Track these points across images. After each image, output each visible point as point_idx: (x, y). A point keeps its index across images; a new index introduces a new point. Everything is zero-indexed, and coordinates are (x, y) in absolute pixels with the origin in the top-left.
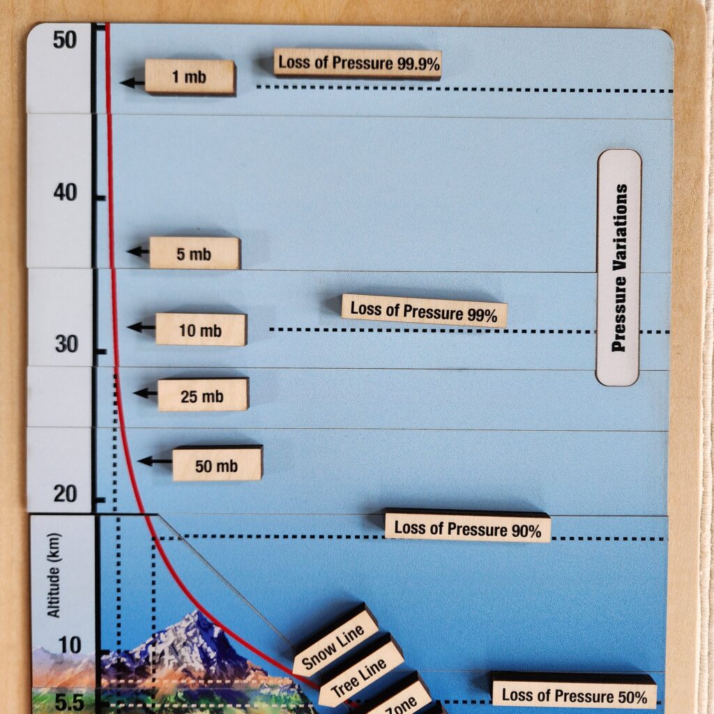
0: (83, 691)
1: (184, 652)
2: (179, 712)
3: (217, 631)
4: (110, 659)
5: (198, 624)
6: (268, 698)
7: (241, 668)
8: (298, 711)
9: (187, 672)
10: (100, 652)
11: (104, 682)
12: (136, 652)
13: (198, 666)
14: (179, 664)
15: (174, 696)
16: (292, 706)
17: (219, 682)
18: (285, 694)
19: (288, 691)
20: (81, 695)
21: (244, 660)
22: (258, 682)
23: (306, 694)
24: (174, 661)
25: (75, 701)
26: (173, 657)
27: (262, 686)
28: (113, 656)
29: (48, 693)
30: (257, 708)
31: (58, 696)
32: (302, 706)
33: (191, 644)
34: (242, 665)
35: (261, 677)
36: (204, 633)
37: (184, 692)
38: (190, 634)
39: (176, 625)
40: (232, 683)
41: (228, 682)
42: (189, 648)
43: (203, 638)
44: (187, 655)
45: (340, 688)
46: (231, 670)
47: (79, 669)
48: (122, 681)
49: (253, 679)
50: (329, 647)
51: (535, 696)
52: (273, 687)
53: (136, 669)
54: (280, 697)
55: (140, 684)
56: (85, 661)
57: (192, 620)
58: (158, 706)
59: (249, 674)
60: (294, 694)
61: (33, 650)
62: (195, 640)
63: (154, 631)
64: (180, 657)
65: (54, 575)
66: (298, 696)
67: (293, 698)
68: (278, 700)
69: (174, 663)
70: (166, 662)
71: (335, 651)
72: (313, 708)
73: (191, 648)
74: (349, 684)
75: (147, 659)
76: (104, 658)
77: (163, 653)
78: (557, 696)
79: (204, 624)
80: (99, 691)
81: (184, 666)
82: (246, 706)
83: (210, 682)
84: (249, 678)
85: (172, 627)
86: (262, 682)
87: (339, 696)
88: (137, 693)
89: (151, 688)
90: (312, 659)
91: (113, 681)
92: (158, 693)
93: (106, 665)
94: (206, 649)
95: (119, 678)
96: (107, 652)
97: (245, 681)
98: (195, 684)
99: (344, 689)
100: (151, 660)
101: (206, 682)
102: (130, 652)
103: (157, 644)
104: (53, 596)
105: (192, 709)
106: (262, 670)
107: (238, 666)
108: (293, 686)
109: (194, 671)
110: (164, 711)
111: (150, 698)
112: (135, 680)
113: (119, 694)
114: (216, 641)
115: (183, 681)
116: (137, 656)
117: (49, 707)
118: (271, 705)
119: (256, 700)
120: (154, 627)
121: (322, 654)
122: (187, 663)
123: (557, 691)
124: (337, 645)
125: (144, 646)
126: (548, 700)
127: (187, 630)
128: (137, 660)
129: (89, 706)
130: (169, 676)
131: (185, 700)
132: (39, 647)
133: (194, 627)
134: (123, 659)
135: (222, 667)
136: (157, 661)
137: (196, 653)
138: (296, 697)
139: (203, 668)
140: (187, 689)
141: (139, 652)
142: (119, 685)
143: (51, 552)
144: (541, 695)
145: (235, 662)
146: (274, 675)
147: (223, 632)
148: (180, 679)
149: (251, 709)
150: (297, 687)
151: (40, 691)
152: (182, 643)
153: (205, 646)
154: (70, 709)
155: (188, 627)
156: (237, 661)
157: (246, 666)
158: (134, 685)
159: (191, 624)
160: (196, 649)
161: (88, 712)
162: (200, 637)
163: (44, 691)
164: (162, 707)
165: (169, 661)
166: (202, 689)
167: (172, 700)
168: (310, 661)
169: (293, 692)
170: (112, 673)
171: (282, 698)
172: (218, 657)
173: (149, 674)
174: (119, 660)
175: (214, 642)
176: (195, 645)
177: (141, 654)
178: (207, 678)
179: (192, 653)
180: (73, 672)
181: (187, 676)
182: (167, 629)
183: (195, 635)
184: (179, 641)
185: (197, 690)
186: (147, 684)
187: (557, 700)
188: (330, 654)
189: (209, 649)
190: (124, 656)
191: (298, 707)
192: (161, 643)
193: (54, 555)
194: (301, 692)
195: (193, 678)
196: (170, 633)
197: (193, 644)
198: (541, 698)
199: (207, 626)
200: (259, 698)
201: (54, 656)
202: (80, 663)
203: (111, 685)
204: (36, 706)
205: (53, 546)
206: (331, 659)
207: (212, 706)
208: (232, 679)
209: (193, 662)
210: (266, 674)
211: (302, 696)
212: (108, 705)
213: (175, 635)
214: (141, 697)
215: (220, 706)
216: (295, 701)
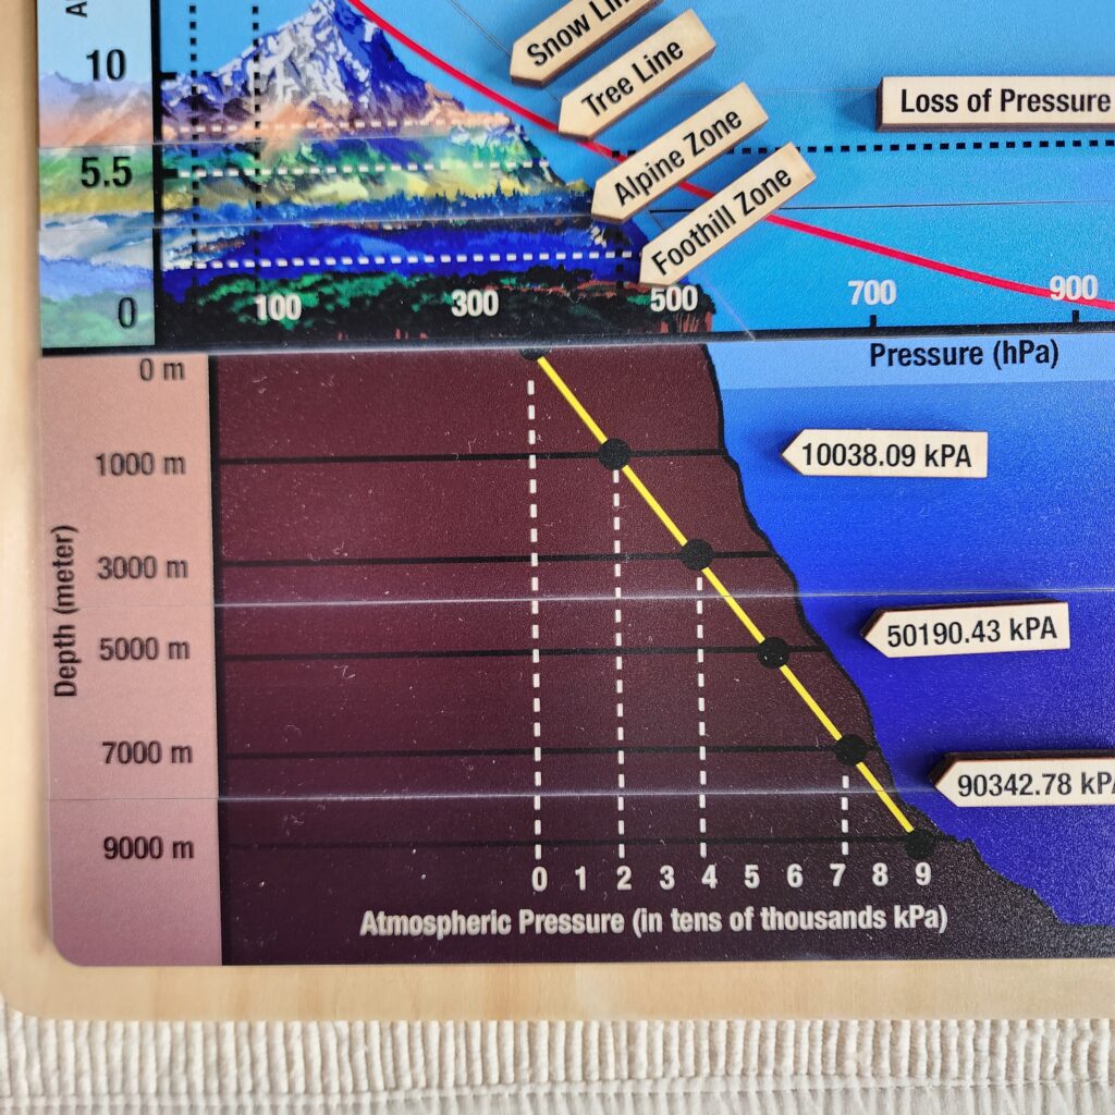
0: (131, 150)
1: (312, 70)
2: (303, 183)
3: (370, 29)
4: (178, 88)
5: (336, 16)
6: (466, 152)
7: (415, 96)
8: (521, 174)
9: (318, 108)
10: (159, 76)
11: (168, 131)
12: (225, 73)
13: (338, 96)
14: (302, 94)
15: (295, 154)
16: (510, 165)
17: (376, 124)
18: (497, 142)
19: (502, 137)
20: (127, 158)
21: (418, 81)
22: (448, 121)
23: (536, 142)
24: (293, 88)
25: (116, 169)
26: (291, 81)
27: (455, 130)
28: (184, 82)
29: (69, 156)
30: (446, 171)
31: (85, 160)
32: (528, 164)
33: (323, 55)
34: (416, 92)
35: (453, 113)
36: (346, 34)
37: (314, 146)
38: (322, 36)
39: (296, 21)
40: (399, 125)
41: (392, 123)
42: (320, 63)
43: (345, 44)
44: (318, 83)
45: (599, 99)
46: (397, 102)
47: (123, 108)
48: (200, 129)
49: (438, 116)
50: (577, 22)
51: (962, 102)
52: (475, 131)
53: (225, 105)
54: (488, 148)
55: (233, 133)
56: (133, 93)
57: (324, 11)
58: (266, 172)
59: (429, 107)
60: (514, 144)
61: (41, 78)
62: (331, 48)
63: (255, 34)
64: (304, 80)
66: (521, 146)
67: (511, 150)
68: (484, 154)
69: (293, 92)
70: (279, 91)
71: (587, 28)
72: (549, 169)
73: (324, 63)
74: (615, 90)
75: (244, 87)
76: (167, 86)
77: (273, 74)
78: (1004, 101)
79: (347, 18)
80: (157, 153)
81: (312, 97)
82: (427, 167)
83: (360, 124)
84: (430, 116)
85: (288, 24)
86: (454, 122)
87: (597, 112)
88: (227, 150)
89: (255, 141)
90: (545, 45)
91: (186, 129)
92: (266, 149)
93: (172, 99)
94: (351, 65)
95: (194, 122)
96: (172, 76)
97: (424, 122)
98: (332, 129)
99: (605, 99)
100: (251, 88)
101: (352, 125)
102: (214, 75)
103: (262, 58)
105: (327, 176)
106: (454, 100)
107: (410, 93)
108: (511, 127)
109: (331, 104)
110: (277, 182)
111: (251, 158)
112: (224, 125)
113: (194, 153)
114: (368, 48)
115: (311, 125)
116: (227, 81)
117: (69, 181)
118: (471, 163)
119: (443, 156)
120: (256, 26)
121: (563, 36)
122: (316, 91)
123: (1003, 92)
124: (592, 18)
125: (238, 62)
126: (987, 109)
127: (316, 29)
128: (227, 87)
129: (141, 177)
130: (286, 117)
131: (314, 160)
132: (52, 73)
133: (329, 23)
134: (202, 88)
135: (382, 97)
136: (262, 90)
137: (334, 73)
138: (517, 148)
139: (346, 100)
140: (317, 140)
141: (230, 75)
142: (195, 137)
144: (974, 100)
145: (405, 85)
146: (476, 108)
147: (381, 33)
148: (305, 122)
149: (437, 174)
150: (517, 129)
151: (53, 153)
152: (307, 54)
153: (349, 58)
154: (107, 183)
155: (318, 24)
156: (409, 85)
157: (424, 94)
158: (223, 135)
159: (323, 17)
160: (333, 65)
161: (139, 188)
162: (340, 42)
163: (60, 153)
164: (275, 175)
165: (285, 88)
166: (345, 138)
167: (292, 160)
168: (542, 49)
169: (512, 138)
170: (184, 113)
171: (492, 150)
172: (374, 79)
173: (248, 113)
174: (194, 89)
175: (367, 51)
176: (331, 57)
177: (233, 78)
178: (354, 116)
179: (325, 72)
180: (112, 116)
181: (319, 114)
182: (279, 29)
183: (330, 37)
184: (301, 51)
185: (338, 141)
186: (242, 132)
187: (1003, 109)
188: (579, 34)
189: (356, 65)
190: (205, 83)
191: (521, 167)
192: (269, 54)
194: (526, 139)
195: (329, 118)
196: (285, 37)
197: (327, 54)
198: (974, 106)
199: (351, 22)
200: (448, 151)
201: (78, 87)
202: (124, 97)
203: (180, 137)
204: (46, 182)
206: (580, 44)
207: (364, 168)
208: (399, 117)
209: (328, 88)
210: (461, 106)
211: (529, 145)
212: (174, 173)
213: (295, 39)
214: (236, 157)
215: (380, 168)
216: (516, 155)
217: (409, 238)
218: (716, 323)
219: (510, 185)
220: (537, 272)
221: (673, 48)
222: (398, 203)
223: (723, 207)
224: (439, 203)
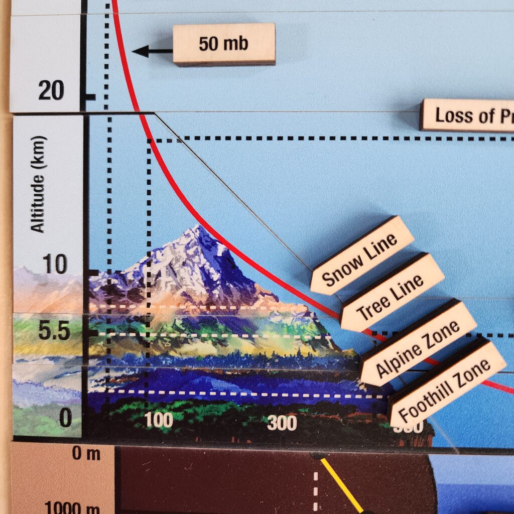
0: (68, 317)
1: (184, 272)
2: (177, 343)
3: (221, 249)
4: (100, 280)
5: (200, 239)
6: (279, 327)
7: (248, 292)
8: (314, 343)
9: (187, 296)
10: (88, 273)
11: (93, 307)
12: (129, 272)
13: (199, 290)
14: (178, 287)
15: (171, 324)
16: (307, 338)
17: (223, 308)
18: (299, 323)
19: (302, 319)
20: (67, 322)
21: (251, 283)
22: (268, 308)
23: (323, 324)
24: (171, 283)
25: (61, 329)
26: (170, 279)
27: (272, 314)
28: (103, 277)
29: (31, 319)
30: (266, 339)
31: (42, 322)
32: (319, 337)
33: (191, 264)
34: (249, 289)
35: (271, 302)
36: (206, 251)
37: (183, 319)
38: (191, 252)
39: (174, 242)
40: (238, 309)
41: (233, 308)
42: (189, 268)
43: (205, 258)
44: (187, 277)
45: (368, 309)
46: (236, 295)
47: (65, 291)
48: (113, 306)
49: (262, 305)
50: (355, 260)
52: (285, 315)
53: (128, 291)
54: (293, 326)
55: (133, 309)
56: (71, 282)
57: (192, 236)
58: (153, 335)
59: (257, 299)
60: (309, 324)
61: (14, 270)
62: (196, 259)
63: (149, 249)
64: (178, 279)
65: (38, 184)
66: (314, 326)
67: (308, 328)
68: (290, 330)
69: (171, 286)
70: (163, 284)
71: (361, 264)
72: (331, 340)
73: (191, 268)
74: (379, 305)
75: (141, 281)
76: (92, 279)
77: (159, 275)
79: (207, 241)
80: (86, 320)
81: (184, 289)
82: (254, 336)
83: (213, 307)
84: (257, 304)
85: (170, 243)
86: (272, 308)
87: (367, 319)
88: (129, 320)
89: (146, 314)
90: (334, 274)
91: (103, 306)
92: (153, 320)
93: (95, 287)
94: (208, 270)
95: (109, 302)
96: (96, 273)
97: (252, 308)
98: (195, 310)
99: (371, 310)
100: (145, 282)
101: (208, 308)
102: (122, 273)
103: (153, 264)
104: (37, 208)
105: (191, 339)
106: (272, 295)
107: (245, 289)
108: (307, 314)
109: (195, 295)
110: (160, 341)
111: (144, 326)
112: (128, 305)
113: (109, 321)
114: (219, 260)
115: (182, 307)
116: (130, 277)
117: (31, 335)
118: (282, 335)
119: (264, 330)
120: (149, 244)
121: (346, 269)
122: (186, 285)
124: (365, 258)
125: (138, 265)
127: (187, 247)
128: (130, 281)
129: (76, 335)
130: (166, 301)
131: (184, 329)
132: (21, 267)
133: (195, 244)
134: (114, 281)
135: (227, 291)
136: (152, 284)
137: (198, 275)
138: (311, 327)
139: (205, 292)
140: (186, 316)
141: (132, 273)
142: (109, 311)
143: (35, 158)
145: (242, 285)
146: (287, 300)
147: (228, 252)
148: (179, 305)
149: (260, 340)
150: (312, 315)
151: (22, 316)
152: (181, 263)
153: (207, 266)
154: (54, 338)
155: (189, 244)
156: (244, 284)
157: (254, 291)
158: (127, 311)
159: (192, 240)
160: (197, 270)
161: (74, 342)
162: (202, 256)
163: (26, 317)
164: (158, 337)
165: (167, 283)
166: (204, 316)
167: (170, 329)
168: (331, 276)
169: (308, 321)
170: (102, 296)
171: (295, 327)
172: (223, 279)
173: (143, 298)
174: (109, 281)
175: (218, 261)
176: (196, 264)
177: (134, 275)
178: (209, 303)
179: (192, 275)
180: (58, 296)
181: (187, 301)
182: (163, 246)
183: (196, 253)
184: (177, 260)
185: (199, 317)
186: (138, 309)
188: (356, 268)
189: (212, 270)
190: (117, 278)
191: (314, 338)
192: (156, 262)
193: (38, 161)
194: (317, 321)
195: (194, 303)
196: (167, 251)
197: (194, 263)
199: (209, 244)
200: (268, 327)
201: (37, 277)
202: (66, 284)
203: (100, 311)
204: (17, 334)
205: (37, 150)
206: (356, 274)
207: (214, 335)
208: (238, 304)
209: (194, 285)
210: (277, 299)
211: (319, 326)
212: (95, 333)
213: (174, 253)
214: (134, 324)
215: (224, 336)
216: (311, 331)
217: (241, 381)
218: (435, 443)
219: (306, 350)
220: (323, 405)
221: (417, 279)
222: (235, 358)
223: (446, 382)
224: (261, 359)
